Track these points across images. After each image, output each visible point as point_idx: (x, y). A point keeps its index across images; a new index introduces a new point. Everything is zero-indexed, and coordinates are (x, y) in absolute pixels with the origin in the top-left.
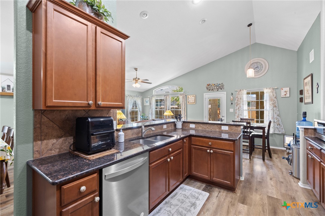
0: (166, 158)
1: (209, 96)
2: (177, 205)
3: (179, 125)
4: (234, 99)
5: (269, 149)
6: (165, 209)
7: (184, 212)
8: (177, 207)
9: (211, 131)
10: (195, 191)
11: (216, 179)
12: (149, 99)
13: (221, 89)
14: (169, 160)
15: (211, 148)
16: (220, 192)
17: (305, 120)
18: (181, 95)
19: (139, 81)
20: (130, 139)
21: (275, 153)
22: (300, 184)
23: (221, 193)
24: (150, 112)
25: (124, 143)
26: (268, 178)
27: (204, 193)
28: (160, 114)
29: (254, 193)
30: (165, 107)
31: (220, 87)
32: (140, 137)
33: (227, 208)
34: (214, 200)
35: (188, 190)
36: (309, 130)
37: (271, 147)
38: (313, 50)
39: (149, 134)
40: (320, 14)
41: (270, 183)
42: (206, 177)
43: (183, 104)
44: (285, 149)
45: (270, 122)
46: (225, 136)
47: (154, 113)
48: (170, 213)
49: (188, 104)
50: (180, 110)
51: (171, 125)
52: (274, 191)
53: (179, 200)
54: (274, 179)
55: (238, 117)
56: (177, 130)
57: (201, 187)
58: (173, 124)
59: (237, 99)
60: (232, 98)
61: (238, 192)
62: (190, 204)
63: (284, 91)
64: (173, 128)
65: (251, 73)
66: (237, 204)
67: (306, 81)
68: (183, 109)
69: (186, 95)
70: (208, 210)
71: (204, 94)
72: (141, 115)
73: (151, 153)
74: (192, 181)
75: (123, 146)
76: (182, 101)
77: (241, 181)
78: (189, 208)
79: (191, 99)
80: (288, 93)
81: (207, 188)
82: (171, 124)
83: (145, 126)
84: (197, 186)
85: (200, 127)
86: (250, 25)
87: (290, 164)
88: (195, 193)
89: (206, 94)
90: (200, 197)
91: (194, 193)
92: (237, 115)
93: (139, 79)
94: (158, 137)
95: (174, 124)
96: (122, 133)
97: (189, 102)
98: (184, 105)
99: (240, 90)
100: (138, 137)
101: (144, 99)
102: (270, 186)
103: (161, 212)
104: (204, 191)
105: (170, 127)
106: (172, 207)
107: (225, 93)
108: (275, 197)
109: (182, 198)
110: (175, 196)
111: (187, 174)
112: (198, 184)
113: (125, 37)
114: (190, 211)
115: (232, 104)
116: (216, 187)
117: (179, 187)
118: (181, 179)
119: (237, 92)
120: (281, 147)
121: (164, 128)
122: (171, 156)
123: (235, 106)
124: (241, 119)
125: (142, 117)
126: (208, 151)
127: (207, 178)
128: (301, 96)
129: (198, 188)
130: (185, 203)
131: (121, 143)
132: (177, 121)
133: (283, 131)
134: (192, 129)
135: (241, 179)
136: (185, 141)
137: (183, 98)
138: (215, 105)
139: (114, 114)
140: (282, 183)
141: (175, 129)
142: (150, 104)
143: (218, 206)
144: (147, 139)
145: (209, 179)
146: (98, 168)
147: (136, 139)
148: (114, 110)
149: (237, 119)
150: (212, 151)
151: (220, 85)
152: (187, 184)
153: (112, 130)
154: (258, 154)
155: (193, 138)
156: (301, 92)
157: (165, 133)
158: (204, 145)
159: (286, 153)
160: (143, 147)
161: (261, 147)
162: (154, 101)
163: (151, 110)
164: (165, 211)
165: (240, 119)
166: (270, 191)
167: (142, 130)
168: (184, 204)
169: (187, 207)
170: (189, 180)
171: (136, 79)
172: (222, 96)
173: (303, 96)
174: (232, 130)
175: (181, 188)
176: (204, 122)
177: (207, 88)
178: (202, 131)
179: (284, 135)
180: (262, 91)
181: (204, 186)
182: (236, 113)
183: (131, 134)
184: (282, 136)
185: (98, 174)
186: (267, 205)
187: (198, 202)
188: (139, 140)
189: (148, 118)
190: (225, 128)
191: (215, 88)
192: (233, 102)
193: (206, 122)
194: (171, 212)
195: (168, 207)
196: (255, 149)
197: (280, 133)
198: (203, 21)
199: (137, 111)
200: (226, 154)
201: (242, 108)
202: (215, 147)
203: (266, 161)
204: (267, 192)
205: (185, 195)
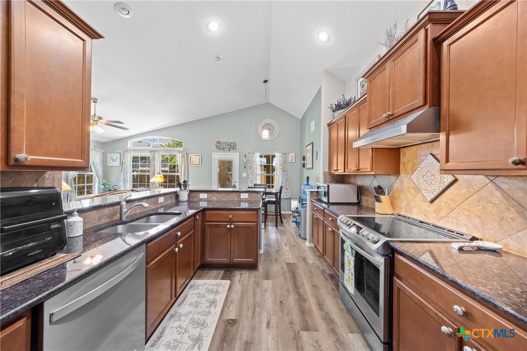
0: (172, 248)
1: (218, 156)
2: (190, 313)
3: (184, 196)
4: (247, 162)
5: (280, 215)
6: (172, 327)
7: (202, 318)
8: (190, 316)
9: (229, 201)
10: (211, 283)
11: (236, 260)
12: (119, 154)
13: (234, 149)
14: (177, 249)
15: (231, 222)
16: (241, 274)
17: (308, 184)
18: (179, 152)
19: (100, 121)
20: (95, 227)
21: (285, 218)
22: (307, 244)
23: (243, 275)
24: (122, 177)
25: (82, 236)
26: (284, 245)
27: (223, 282)
28: (141, 181)
29: (275, 264)
30: (152, 169)
31: (232, 147)
32: (116, 220)
33: (253, 290)
34: (237, 287)
35: (202, 285)
36: (314, 193)
37: (282, 212)
38: (314, 121)
39: (135, 214)
40: (320, 88)
41: (286, 249)
42: (225, 260)
43: (183, 166)
44: (292, 213)
45: (281, 188)
46: (244, 205)
47: (129, 178)
48: (181, 328)
49: (190, 165)
50: (178, 174)
51: (171, 197)
52: (290, 257)
53: (191, 304)
54: (288, 244)
55: (251, 182)
56: (180, 204)
57: (218, 275)
58: (173, 196)
59: (250, 162)
60: (245, 160)
61: (261, 267)
62: (208, 304)
63: (291, 156)
64: (174, 201)
65: (265, 134)
66: (262, 282)
67: (308, 148)
68: (183, 172)
69: (187, 153)
70: (232, 302)
71: (213, 153)
72: (99, 183)
73: (149, 245)
74: (206, 271)
75: (80, 243)
76: (182, 162)
77: (261, 254)
78: (207, 310)
79: (195, 159)
80: (294, 159)
81: (226, 274)
82: (170, 195)
83: (128, 202)
84: (213, 275)
85: (214, 198)
86: (266, 81)
87: (298, 227)
88: (212, 287)
89: (215, 153)
90: (220, 289)
91: (210, 287)
92: (250, 180)
93: (100, 118)
94: (152, 217)
95: (177, 195)
96: (76, 219)
97: (192, 163)
98: (185, 167)
99: (254, 153)
100: (111, 222)
101: (109, 155)
102: (286, 252)
103: (164, 334)
104: (223, 279)
105: (169, 200)
106: (183, 318)
107: (238, 154)
108: (292, 262)
109: (196, 299)
110: (184, 301)
111: (199, 263)
112: (214, 272)
113: (94, 35)
114: (209, 313)
115: (245, 167)
116: (236, 270)
117: (188, 286)
118: (192, 274)
119: (251, 155)
120: (288, 211)
121: (159, 202)
122: (180, 244)
123: (249, 170)
124: (255, 185)
125: (102, 187)
126: (228, 226)
127: (226, 262)
128: (303, 162)
129: (215, 278)
130: (200, 305)
131: (78, 238)
132: (181, 189)
133: (290, 196)
134: (202, 200)
135: (260, 252)
136: (198, 217)
137: (182, 157)
138: (226, 168)
139: (56, 181)
140: (295, 246)
141: (178, 202)
142: (122, 163)
143: (243, 292)
144: (133, 223)
145: (229, 262)
146: (29, 305)
147: (108, 227)
148: (56, 172)
149: (251, 185)
150: (232, 226)
151: (232, 144)
152: (199, 278)
153: (58, 215)
154: (271, 221)
155: (207, 212)
156: (304, 158)
157: (161, 210)
158: (223, 220)
159: (292, 217)
160: (123, 238)
161: (274, 214)
162: (129, 159)
163: (122, 175)
164: (172, 330)
165: (253, 184)
166: (287, 257)
167: (121, 209)
168: (199, 307)
169: (205, 310)
170: (201, 272)
171: (94, 117)
172: (234, 157)
173: (305, 162)
174: (252, 197)
175: (191, 286)
176: (213, 189)
177: (217, 147)
178: (217, 201)
179: (290, 199)
180: (273, 154)
181: (222, 272)
182: (249, 178)
183: (97, 219)
184: (289, 201)
185: (27, 319)
186: (287, 272)
187: (218, 297)
188: (115, 227)
189: (116, 188)
190: (244, 196)
191: (227, 147)
192: (246, 165)
193: (215, 190)
194: (182, 326)
195: (176, 321)
196: (268, 216)
197: (288, 197)
198: (217, 57)
199: (92, 175)
200: (248, 226)
201: (255, 172)
202: (236, 220)
203: (278, 227)
204: (285, 259)
205: (200, 294)
